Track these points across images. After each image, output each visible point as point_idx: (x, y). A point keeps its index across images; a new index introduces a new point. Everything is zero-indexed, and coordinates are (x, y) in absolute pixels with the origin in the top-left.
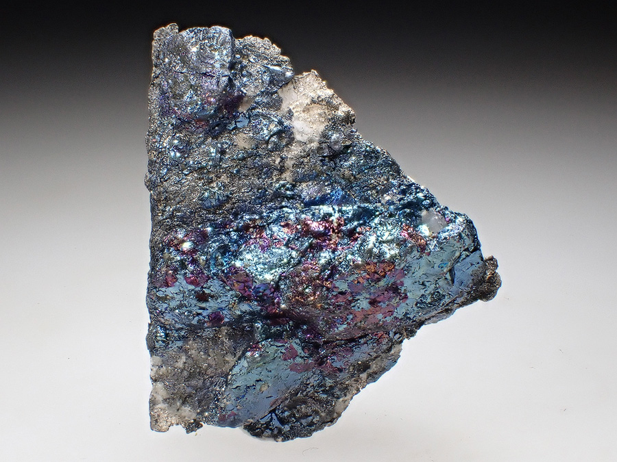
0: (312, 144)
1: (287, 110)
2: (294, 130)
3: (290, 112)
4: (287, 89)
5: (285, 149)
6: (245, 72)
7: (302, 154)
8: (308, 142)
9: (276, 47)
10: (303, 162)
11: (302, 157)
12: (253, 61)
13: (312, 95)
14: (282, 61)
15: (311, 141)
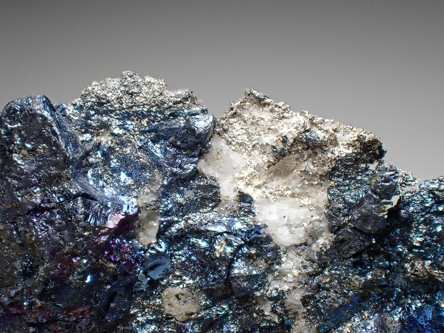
0: (321, 241)
1: (233, 196)
2: (270, 231)
3: (243, 197)
4: (215, 152)
5: (270, 278)
6: (114, 163)
7: (310, 270)
8: (310, 241)
9: (153, 80)
10: (318, 286)
11: (312, 275)
12: (121, 132)
13: (270, 139)
14: (176, 103)
15: (313, 235)
